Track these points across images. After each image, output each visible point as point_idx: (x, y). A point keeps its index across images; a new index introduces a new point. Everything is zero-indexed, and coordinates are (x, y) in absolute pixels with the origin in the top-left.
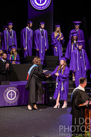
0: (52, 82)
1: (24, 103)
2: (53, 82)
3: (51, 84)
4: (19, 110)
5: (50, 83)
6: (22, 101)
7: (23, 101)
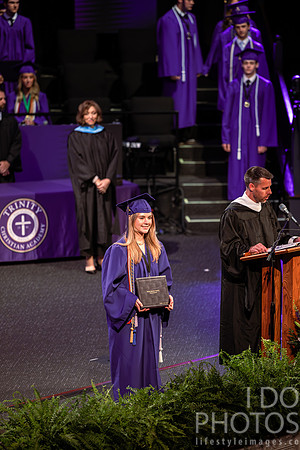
0: (154, 182)
1: (65, 252)
2: (157, 184)
3: (152, 187)
4: (48, 273)
5: (146, 187)
6: (58, 245)
7: (62, 246)
